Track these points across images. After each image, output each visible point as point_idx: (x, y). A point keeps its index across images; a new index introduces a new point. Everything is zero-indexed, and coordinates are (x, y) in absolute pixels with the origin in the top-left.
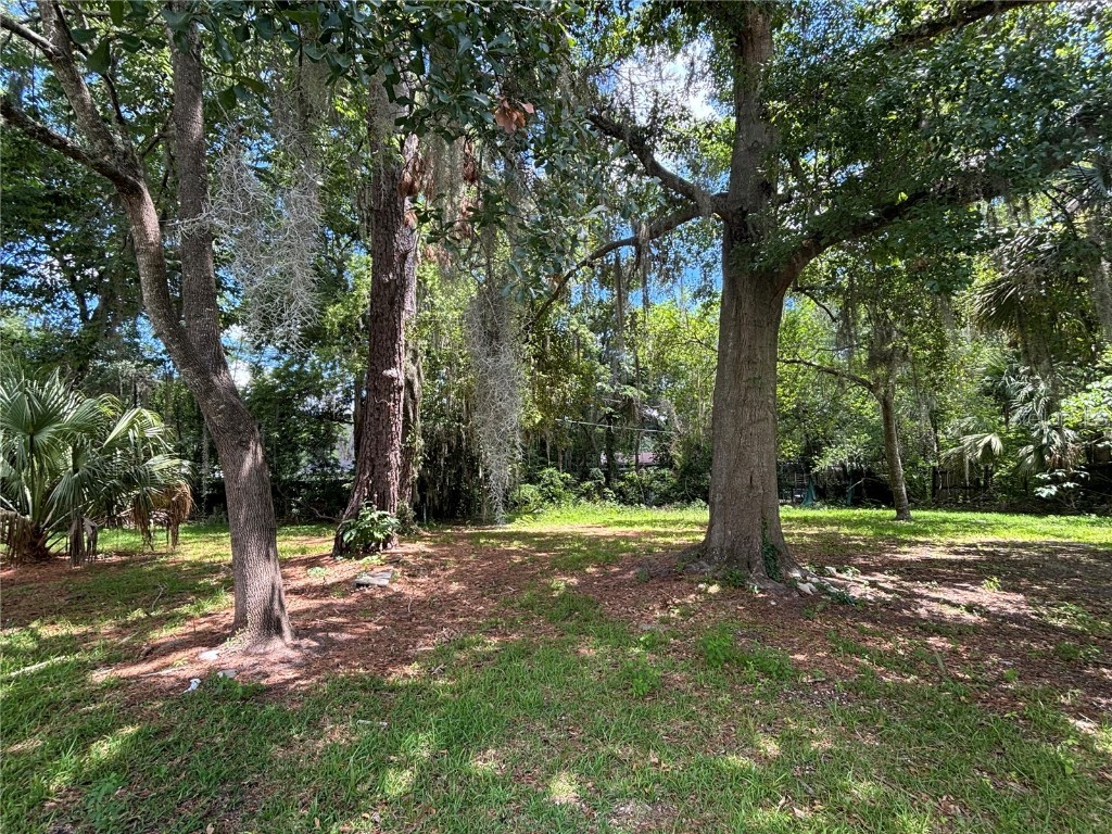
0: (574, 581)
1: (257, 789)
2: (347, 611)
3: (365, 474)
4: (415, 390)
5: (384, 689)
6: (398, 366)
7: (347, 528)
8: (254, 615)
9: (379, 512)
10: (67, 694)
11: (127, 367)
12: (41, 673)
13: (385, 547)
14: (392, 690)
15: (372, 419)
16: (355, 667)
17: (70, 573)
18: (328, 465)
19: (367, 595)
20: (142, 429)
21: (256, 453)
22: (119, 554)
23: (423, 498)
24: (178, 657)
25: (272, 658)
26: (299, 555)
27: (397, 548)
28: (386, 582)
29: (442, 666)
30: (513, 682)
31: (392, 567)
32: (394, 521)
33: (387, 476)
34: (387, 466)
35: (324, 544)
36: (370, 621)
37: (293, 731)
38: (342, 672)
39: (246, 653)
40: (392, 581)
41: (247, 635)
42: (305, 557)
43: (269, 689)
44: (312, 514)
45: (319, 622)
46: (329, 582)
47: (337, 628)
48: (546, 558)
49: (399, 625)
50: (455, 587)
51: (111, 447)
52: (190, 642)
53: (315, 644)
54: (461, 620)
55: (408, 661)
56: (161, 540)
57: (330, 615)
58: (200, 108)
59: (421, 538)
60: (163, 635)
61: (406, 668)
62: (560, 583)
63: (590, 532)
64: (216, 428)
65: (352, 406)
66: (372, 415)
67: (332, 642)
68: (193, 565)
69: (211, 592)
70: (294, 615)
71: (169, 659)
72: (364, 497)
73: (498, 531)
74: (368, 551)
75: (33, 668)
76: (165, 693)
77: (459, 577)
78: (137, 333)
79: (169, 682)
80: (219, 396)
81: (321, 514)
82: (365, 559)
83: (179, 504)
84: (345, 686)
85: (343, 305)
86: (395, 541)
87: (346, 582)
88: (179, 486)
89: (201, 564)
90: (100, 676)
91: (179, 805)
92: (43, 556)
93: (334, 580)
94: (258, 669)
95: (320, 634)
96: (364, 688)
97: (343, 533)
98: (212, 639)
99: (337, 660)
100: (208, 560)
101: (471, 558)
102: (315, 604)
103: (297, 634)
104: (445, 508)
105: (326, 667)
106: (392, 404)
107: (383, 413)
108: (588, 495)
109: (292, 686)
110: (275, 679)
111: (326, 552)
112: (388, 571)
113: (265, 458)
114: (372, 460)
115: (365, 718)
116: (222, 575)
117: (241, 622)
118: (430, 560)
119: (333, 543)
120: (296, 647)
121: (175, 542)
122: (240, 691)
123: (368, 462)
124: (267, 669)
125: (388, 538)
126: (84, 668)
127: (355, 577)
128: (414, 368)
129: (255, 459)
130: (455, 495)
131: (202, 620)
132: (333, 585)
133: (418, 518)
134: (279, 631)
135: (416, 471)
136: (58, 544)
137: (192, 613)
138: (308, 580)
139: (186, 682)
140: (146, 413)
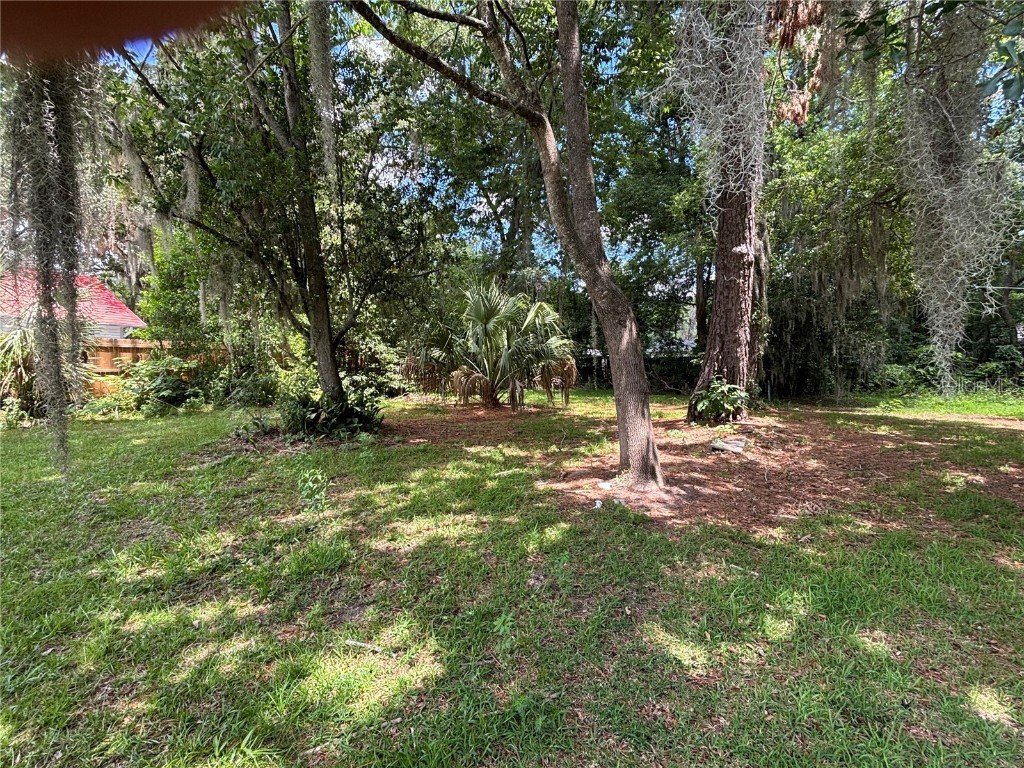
0: (980, 479)
1: (654, 594)
2: (705, 470)
3: (715, 350)
4: (762, 265)
5: (751, 543)
6: (748, 241)
7: (701, 398)
8: (635, 460)
9: (729, 386)
10: (526, 493)
11: (530, 272)
12: (510, 476)
13: (735, 418)
14: (760, 546)
15: (722, 297)
16: (721, 519)
17: (511, 416)
18: (674, 344)
19: (722, 459)
20: (543, 317)
21: (631, 330)
22: (535, 406)
23: (768, 375)
24: (584, 482)
25: (651, 497)
26: (657, 418)
27: (745, 419)
28: (739, 450)
29: (809, 536)
30: (900, 571)
31: (744, 437)
32: (743, 394)
33: (737, 352)
34: (737, 342)
35: (677, 412)
36: (729, 482)
37: (676, 558)
38: (711, 521)
39: (630, 489)
40: (746, 450)
41: (630, 475)
42: (662, 420)
43: (652, 520)
44: (661, 386)
45: (684, 476)
46: (687, 443)
47: (699, 482)
48: (930, 447)
49: (758, 490)
50: (813, 464)
51: (526, 333)
52: (589, 474)
53: (683, 492)
54: (824, 497)
55: (772, 524)
56: (559, 399)
57: (692, 471)
58: (577, 34)
59: (769, 414)
60: (571, 465)
61: (770, 530)
62: (957, 479)
63: (999, 425)
64: (602, 311)
65: (694, 289)
66: (721, 293)
67: (698, 495)
68: (582, 418)
69: (597, 440)
70: (664, 466)
71: (580, 482)
72: (715, 371)
73: (856, 413)
74: (718, 420)
75: (506, 473)
76: (582, 506)
77: (817, 454)
78: (533, 246)
79: (582, 499)
80: (602, 283)
81: (670, 385)
82: (718, 427)
83: (569, 374)
84: (714, 532)
85: (688, 191)
86: (745, 413)
87: (702, 445)
88: (569, 360)
89: (586, 419)
90: (541, 486)
91: (604, 586)
92: (496, 404)
93: (692, 442)
94: (641, 503)
95: (687, 485)
96: (732, 539)
97: (696, 403)
98: (606, 475)
99: (704, 510)
100: (591, 416)
101: (829, 438)
102: (678, 459)
103: (667, 481)
104: (791, 387)
105: (696, 514)
106: (741, 280)
107: (732, 290)
108: (992, 378)
109: (670, 523)
110: (654, 514)
111: (679, 418)
112: (741, 440)
113: (638, 334)
114: (721, 336)
115: (736, 564)
116: (602, 428)
117: (625, 464)
118: (782, 435)
119: (687, 411)
120: (668, 492)
121: (567, 402)
122: (632, 516)
123: (718, 338)
124: (648, 505)
125: (738, 411)
126: (530, 479)
127: (711, 442)
128: (761, 243)
129: (631, 335)
130: (803, 373)
131: (594, 459)
132: (691, 446)
133: (763, 394)
134: (654, 477)
135: (761, 348)
136: (504, 397)
137: (586, 453)
138: (668, 440)
139: (593, 502)
140: (545, 305)
